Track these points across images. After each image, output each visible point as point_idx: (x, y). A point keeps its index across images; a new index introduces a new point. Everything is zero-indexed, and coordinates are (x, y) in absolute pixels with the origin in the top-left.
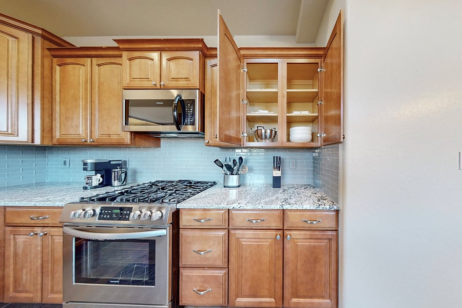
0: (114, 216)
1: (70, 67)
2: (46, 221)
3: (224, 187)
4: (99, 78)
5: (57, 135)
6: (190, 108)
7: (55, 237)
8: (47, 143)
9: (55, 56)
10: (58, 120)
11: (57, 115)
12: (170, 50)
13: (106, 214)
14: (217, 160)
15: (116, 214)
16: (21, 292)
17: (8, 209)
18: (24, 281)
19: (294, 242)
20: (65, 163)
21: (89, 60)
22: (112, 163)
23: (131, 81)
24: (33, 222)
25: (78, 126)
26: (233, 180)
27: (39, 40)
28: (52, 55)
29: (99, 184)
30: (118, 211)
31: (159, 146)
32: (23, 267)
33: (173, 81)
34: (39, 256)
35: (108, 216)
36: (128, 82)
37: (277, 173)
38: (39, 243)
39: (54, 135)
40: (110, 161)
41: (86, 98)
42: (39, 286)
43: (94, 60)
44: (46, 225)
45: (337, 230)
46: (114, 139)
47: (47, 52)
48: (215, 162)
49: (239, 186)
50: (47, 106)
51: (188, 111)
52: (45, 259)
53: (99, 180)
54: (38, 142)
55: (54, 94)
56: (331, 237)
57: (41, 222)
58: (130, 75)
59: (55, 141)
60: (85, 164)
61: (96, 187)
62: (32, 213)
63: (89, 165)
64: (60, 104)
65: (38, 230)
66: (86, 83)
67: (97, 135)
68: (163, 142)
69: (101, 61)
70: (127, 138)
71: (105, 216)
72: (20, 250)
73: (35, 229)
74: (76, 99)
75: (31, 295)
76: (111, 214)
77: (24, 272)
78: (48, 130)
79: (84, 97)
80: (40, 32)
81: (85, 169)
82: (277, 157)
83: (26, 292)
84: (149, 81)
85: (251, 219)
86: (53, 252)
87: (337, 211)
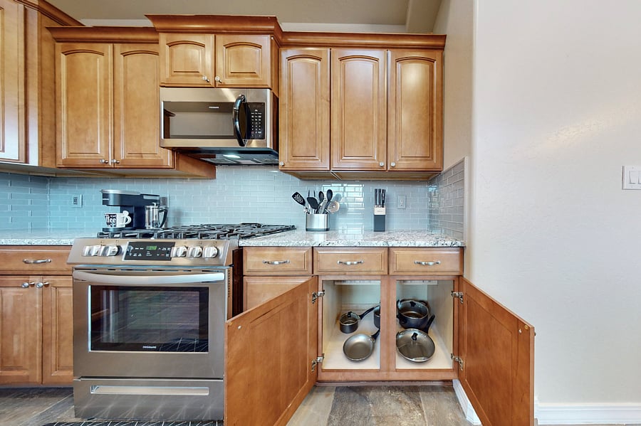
0: (148, 254)
1: (81, 56)
2: (48, 267)
3: (307, 230)
4: (125, 73)
5: (64, 154)
6: (258, 115)
7: (60, 290)
8: (49, 166)
9: (58, 40)
10: (64, 133)
11: (63, 126)
12: (229, 32)
13: (139, 252)
14: (297, 193)
15: (152, 252)
16: (11, 369)
18: (15, 353)
20: (75, 200)
21: (110, 46)
22: (145, 197)
23: (172, 76)
24: (27, 267)
25: (94, 142)
26: (320, 220)
27: (34, 15)
28: (55, 39)
29: (127, 226)
30: (155, 248)
31: (213, 177)
32: (13, 333)
33: (233, 76)
34: (38, 317)
35: (140, 255)
36: (168, 76)
37: (380, 211)
38: (38, 298)
39: (58, 154)
40: (142, 195)
41: (106, 101)
42: (38, 360)
43: (118, 46)
44: (47, 273)
45: (461, 276)
46: (148, 161)
47: (47, 33)
48: (293, 196)
49: (327, 230)
50: (48, 112)
51: (255, 121)
52: (46, 321)
53: (127, 220)
54: (34, 161)
55: (58, 94)
57: (39, 267)
58: (171, 66)
59: (60, 163)
60: (105, 195)
61: (121, 229)
62: (27, 255)
63: (112, 197)
64: (67, 111)
65: (35, 280)
66: (106, 79)
67: (122, 155)
68: (219, 170)
69: (128, 48)
70: (167, 159)
71: (135, 255)
72: (9, 309)
73: (31, 278)
74: (91, 102)
75: (26, 373)
76: (144, 252)
77: (16, 339)
79: (103, 100)
80: (35, 2)
81: (105, 203)
82: (380, 190)
83: (18, 368)
84: (198, 76)
85: (343, 261)
86: (58, 310)
87: (462, 249)
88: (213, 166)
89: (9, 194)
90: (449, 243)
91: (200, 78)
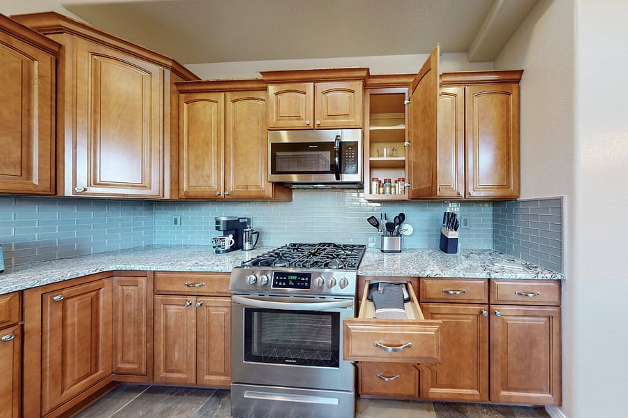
0: (291, 283)
1: (199, 104)
2: (203, 289)
3: (382, 251)
4: (235, 117)
5: (185, 187)
6: (352, 152)
7: (210, 309)
8: (175, 197)
9: (181, 92)
10: (185, 169)
11: (185, 164)
12: (326, 80)
13: (282, 280)
14: (372, 217)
15: (293, 281)
16: (172, 372)
17: (158, 275)
18: (176, 358)
19: (503, 319)
20: (176, 221)
21: (223, 94)
22: (241, 221)
23: (278, 120)
24: (187, 289)
25: (209, 176)
27: (168, 72)
28: (179, 91)
29: (231, 247)
30: (295, 278)
31: (291, 199)
32: (175, 343)
33: (329, 118)
34: (194, 330)
35: (284, 284)
36: (274, 121)
37: (453, 235)
38: (194, 315)
39: (181, 187)
40: (239, 219)
41: (219, 142)
42: (194, 366)
43: (229, 95)
44: (200, 294)
45: (558, 306)
46: (253, 191)
47: (175, 88)
48: (368, 220)
50: (175, 153)
51: (349, 155)
52: (200, 333)
53: (231, 242)
54: (167, 196)
55: (181, 138)
56: (551, 314)
57: (196, 290)
58: (277, 112)
59: (182, 195)
60: (218, 222)
61: (227, 251)
62: (187, 279)
63: (222, 223)
64: (188, 150)
65: (192, 299)
66: (218, 123)
67: (231, 186)
68: (295, 195)
69: (237, 96)
70: (268, 190)
71: (280, 284)
72: (172, 323)
73: (189, 298)
74: (207, 143)
75: (184, 376)
76: (287, 281)
77: (177, 348)
78: (176, 182)
79: (216, 140)
80: (170, 64)
81: (217, 229)
83: (178, 372)
84: (300, 120)
85: (447, 289)
86: (209, 325)
87: (559, 281)
88: (291, 190)
89: (132, 217)
90: (549, 276)
91: (301, 121)
